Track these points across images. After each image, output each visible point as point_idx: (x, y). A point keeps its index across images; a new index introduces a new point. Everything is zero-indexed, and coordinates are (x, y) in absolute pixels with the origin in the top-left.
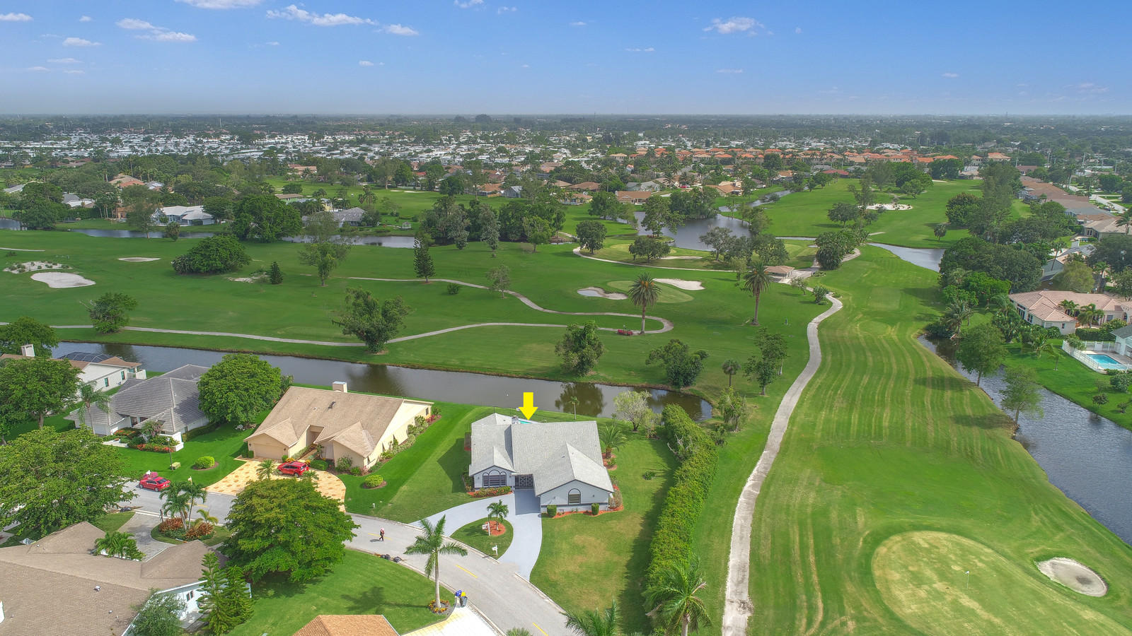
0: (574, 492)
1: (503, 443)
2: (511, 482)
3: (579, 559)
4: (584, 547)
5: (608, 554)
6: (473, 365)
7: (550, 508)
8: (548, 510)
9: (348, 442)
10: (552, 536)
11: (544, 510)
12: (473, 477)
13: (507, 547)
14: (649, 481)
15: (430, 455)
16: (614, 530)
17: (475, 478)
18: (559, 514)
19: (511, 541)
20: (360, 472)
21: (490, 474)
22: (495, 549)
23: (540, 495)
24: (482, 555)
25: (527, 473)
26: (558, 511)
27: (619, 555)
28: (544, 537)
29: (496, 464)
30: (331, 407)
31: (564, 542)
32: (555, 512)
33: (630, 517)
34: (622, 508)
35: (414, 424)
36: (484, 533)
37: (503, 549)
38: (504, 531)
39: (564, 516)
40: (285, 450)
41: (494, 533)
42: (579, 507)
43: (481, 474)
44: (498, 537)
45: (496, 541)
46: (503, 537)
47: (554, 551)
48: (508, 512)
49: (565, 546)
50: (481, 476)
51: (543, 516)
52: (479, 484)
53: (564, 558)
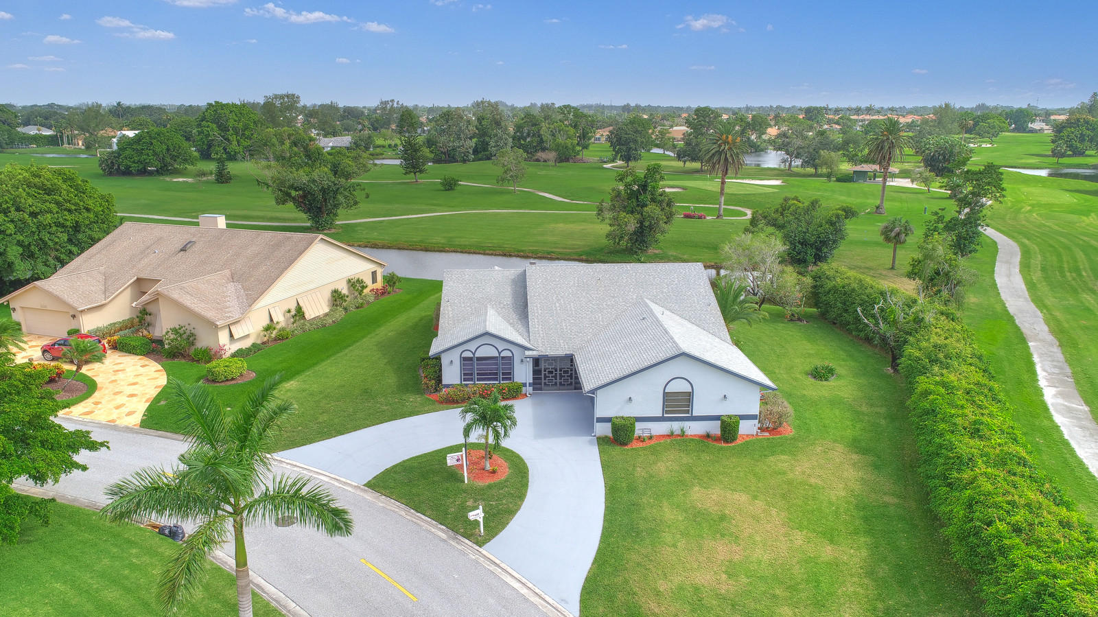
0: (679, 387)
1: (508, 299)
2: (523, 374)
3: (722, 550)
4: (723, 518)
5: (799, 538)
6: (467, 243)
7: (617, 421)
8: (616, 429)
9: (189, 297)
10: (632, 489)
11: (604, 430)
12: (438, 358)
13: (512, 513)
14: (825, 383)
15: (363, 337)
16: (791, 476)
17: (445, 360)
18: (640, 439)
19: (522, 497)
20: (209, 355)
21: (479, 354)
22: (477, 515)
23: (593, 391)
24: (440, 532)
25: (561, 352)
26: (638, 433)
27: (832, 541)
28: (612, 492)
29: (492, 330)
30: (183, 250)
31: (665, 503)
32: (633, 431)
33: (819, 449)
34: (789, 431)
35: (345, 291)
36: (453, 476)
37: (498, 519)
38: (505, 471)
39: (653, 442)
40: (74, 316)
41: (477, 477)
42: (687, 424)
43: (457, 352)
44: (490, 487)
45: (479, 495)
46: (501, 486)
47: (642, 525)
48: (514, 423)
49: (669, 513)
50: (455, 356)
51: (602, 441)
52: (451, 375)
53: (675, 546)
